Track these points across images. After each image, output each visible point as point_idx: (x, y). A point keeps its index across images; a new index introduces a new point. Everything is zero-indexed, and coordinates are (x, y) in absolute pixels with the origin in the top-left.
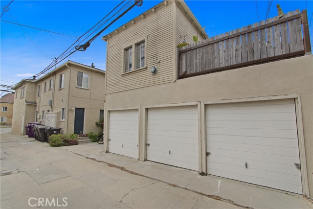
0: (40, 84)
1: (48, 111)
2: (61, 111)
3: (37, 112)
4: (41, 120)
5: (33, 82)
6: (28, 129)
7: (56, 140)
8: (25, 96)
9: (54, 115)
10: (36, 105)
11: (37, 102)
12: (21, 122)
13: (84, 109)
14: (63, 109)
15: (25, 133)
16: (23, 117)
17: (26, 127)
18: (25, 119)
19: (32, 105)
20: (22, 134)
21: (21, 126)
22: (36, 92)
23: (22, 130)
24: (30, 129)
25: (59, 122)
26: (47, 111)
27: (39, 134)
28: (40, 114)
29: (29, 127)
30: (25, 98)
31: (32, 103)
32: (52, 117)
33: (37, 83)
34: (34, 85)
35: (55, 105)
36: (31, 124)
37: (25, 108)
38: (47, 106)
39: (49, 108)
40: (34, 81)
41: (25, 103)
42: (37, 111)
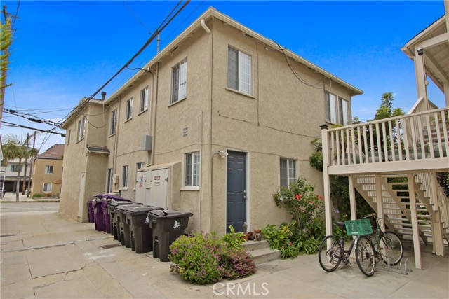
0: (116, 107)
1: (139, 165)
2: (183, 161)
3: (110, 170)
4: (121, 187)
5: (101, 105)
6: (95, 211)
7: (198, 260)
8: (86, 136)
9: (165, 174)
10: (108, 155)
11: (110, 148)
12: (78, 193)
13: (244, 154)
14: (188, 156)
15: (87, 218)
16: (83, 181)
17: (90, 204)
18: (86, 186)
19: (99, 154)
20: (81, 220)
21: (78, 200)
22: (106, 125)
23: (81, 210)
24: (100, 211)
25: (178, 195)
26: (136, 166)
27: (127, 227)
28: (118, 173)
29: (99, 205)
30: (86, 141)
31: (100, 150)
32: (157, 178)
33: (108, 106)
34: (104, 110)
35: (159, 149)
36: (101, 197)
37: (85, 160)
38: (136, 154)
39: (143, 157)
40: (103, 102)
41: (87, 151)
42: (110, 166)
